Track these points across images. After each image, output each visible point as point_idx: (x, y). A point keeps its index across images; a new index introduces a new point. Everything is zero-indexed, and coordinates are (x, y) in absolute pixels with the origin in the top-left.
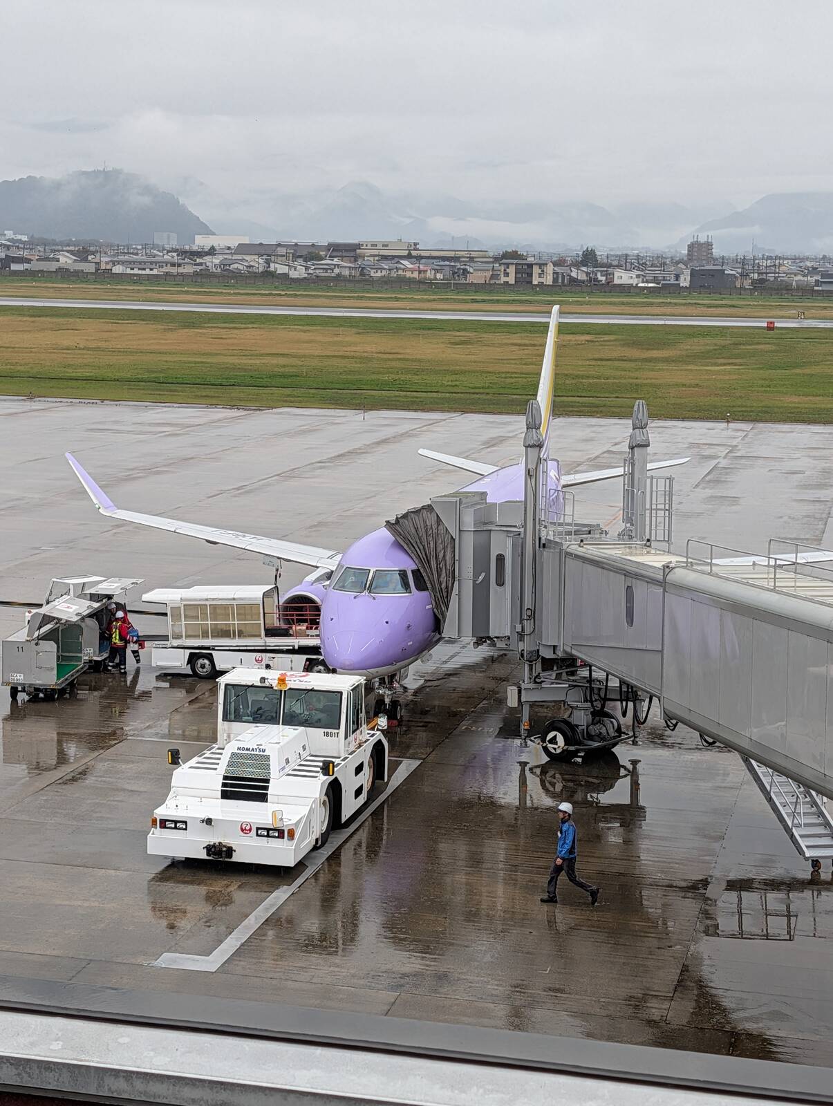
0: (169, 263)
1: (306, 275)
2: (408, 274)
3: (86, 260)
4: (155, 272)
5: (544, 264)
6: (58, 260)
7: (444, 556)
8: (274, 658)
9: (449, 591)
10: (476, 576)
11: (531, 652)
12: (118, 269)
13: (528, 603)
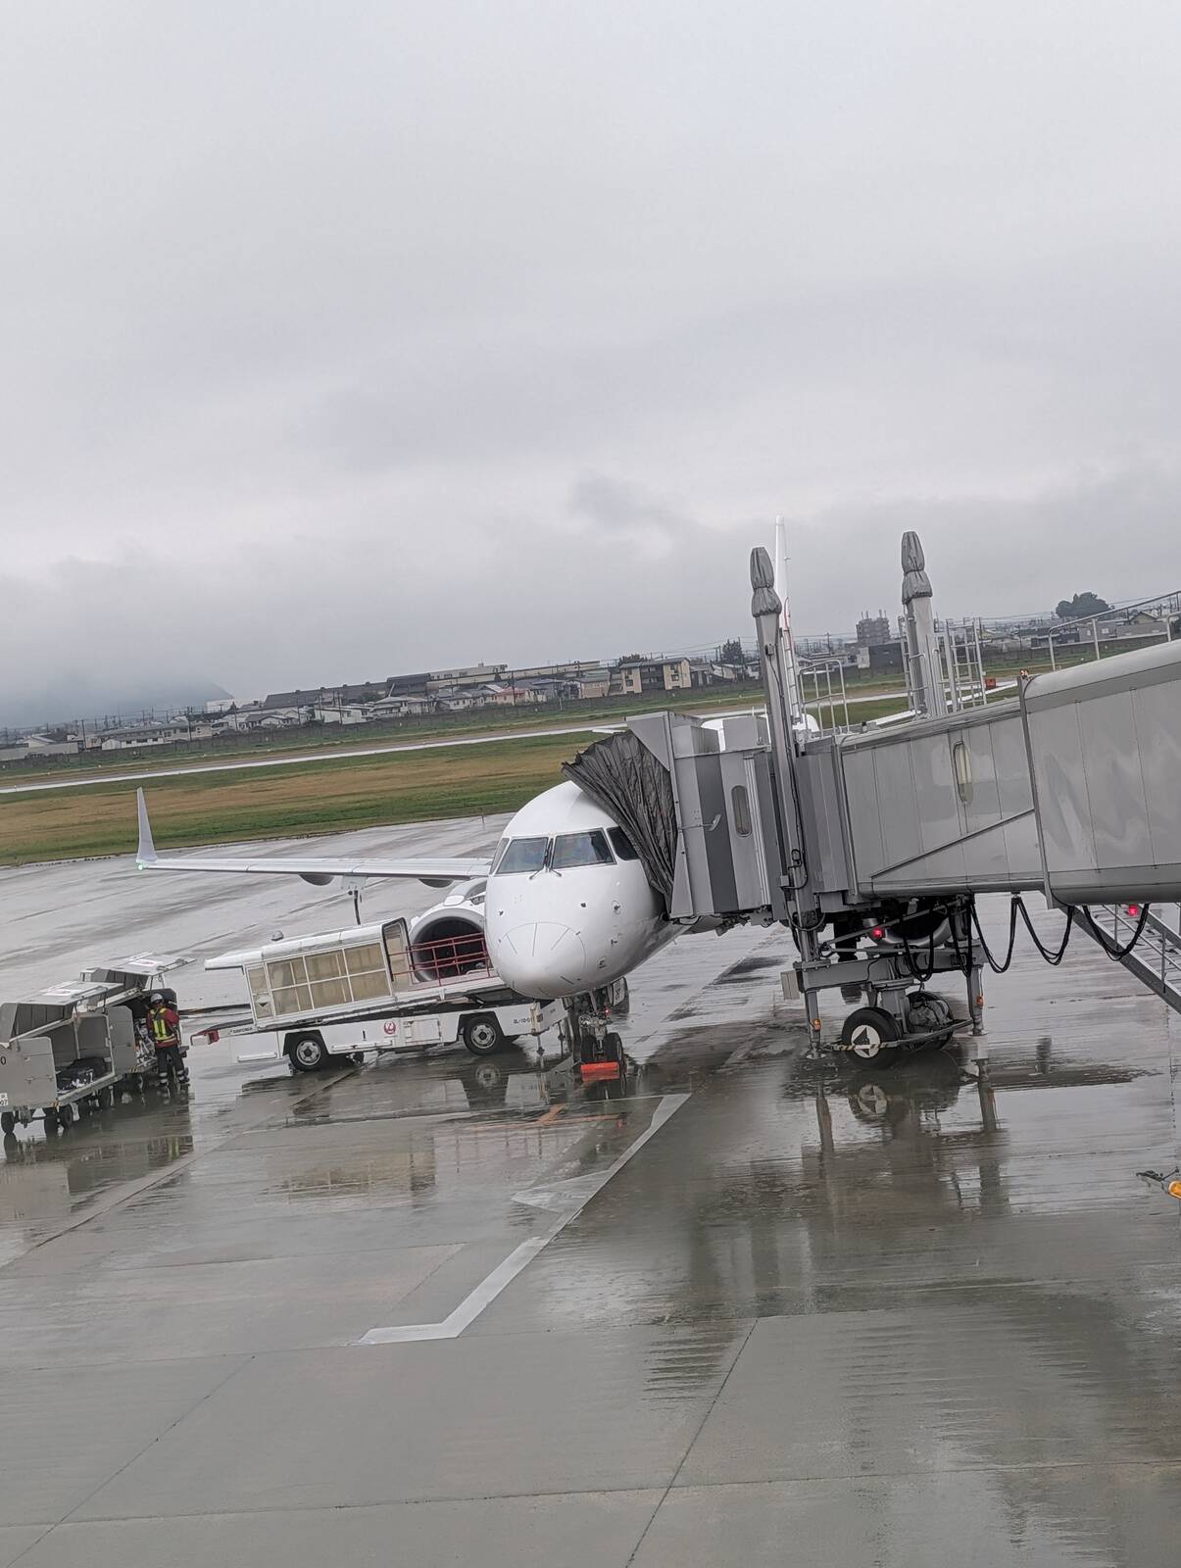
0: (178, 728)
1: (364, 721)
2: (500, 701)
3: (65, 740)
4: (160, 741)
5: (676, 663)
6: (27, 745)
7: (657, 799)
8: (411, 1023)
9: (671, 850)
10: (707, 820)
11: (808, 914)
12: (110, 745)
13: (792, 843)
